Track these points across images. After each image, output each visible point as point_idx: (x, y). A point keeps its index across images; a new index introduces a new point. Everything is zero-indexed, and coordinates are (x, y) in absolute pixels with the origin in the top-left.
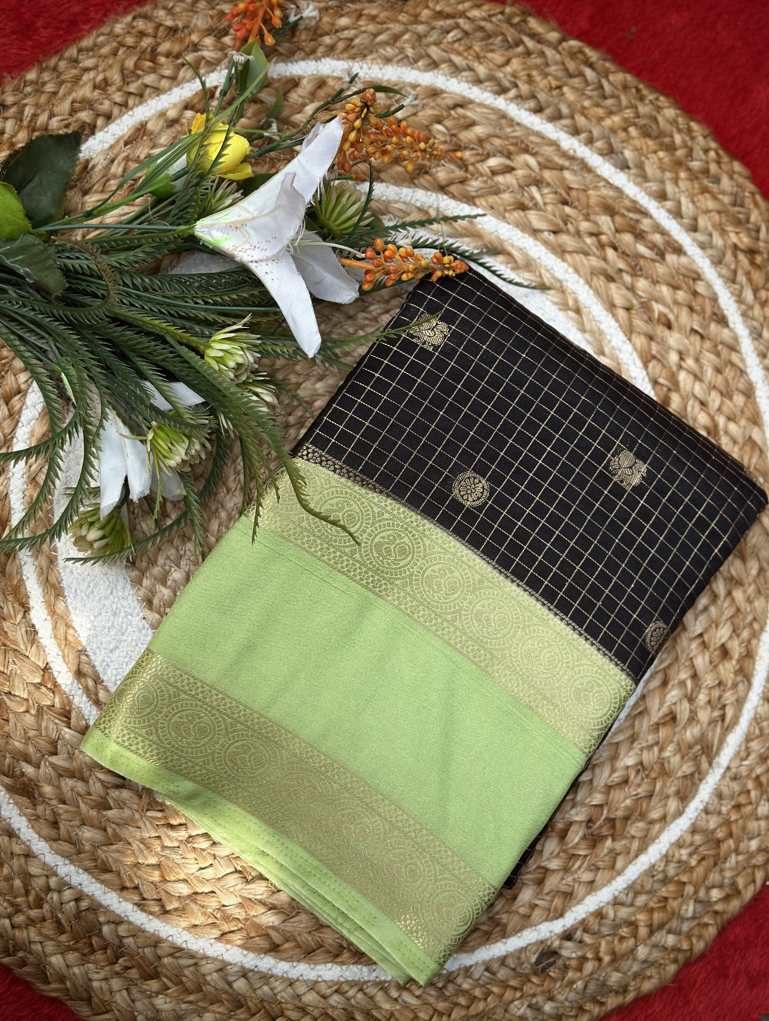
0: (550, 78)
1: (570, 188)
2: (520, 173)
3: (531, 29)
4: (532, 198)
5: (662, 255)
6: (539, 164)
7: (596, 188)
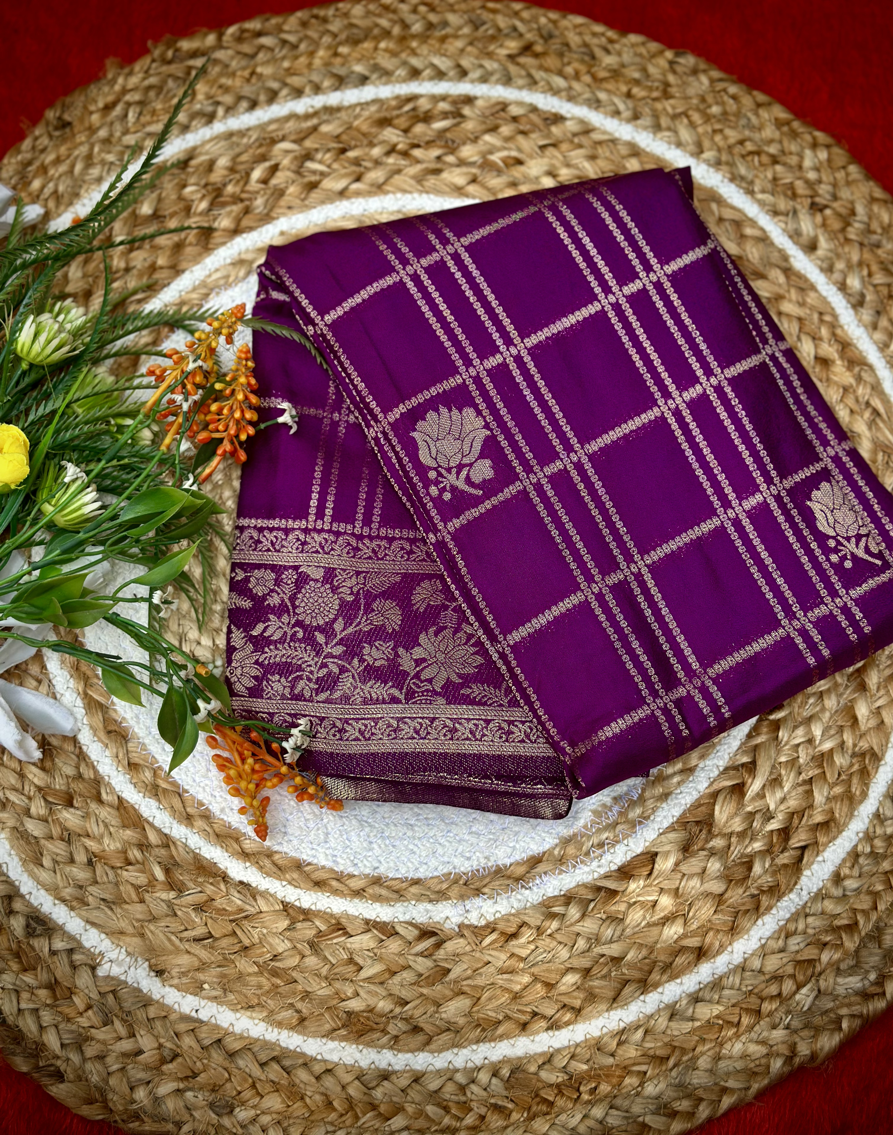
0: (239, 73)
1: (338, 137)
2: (286, 162)
3: (188, 52)
4: (314, 172)
5: (458, 115)
6: (294, 142)
7: (356, 117)
